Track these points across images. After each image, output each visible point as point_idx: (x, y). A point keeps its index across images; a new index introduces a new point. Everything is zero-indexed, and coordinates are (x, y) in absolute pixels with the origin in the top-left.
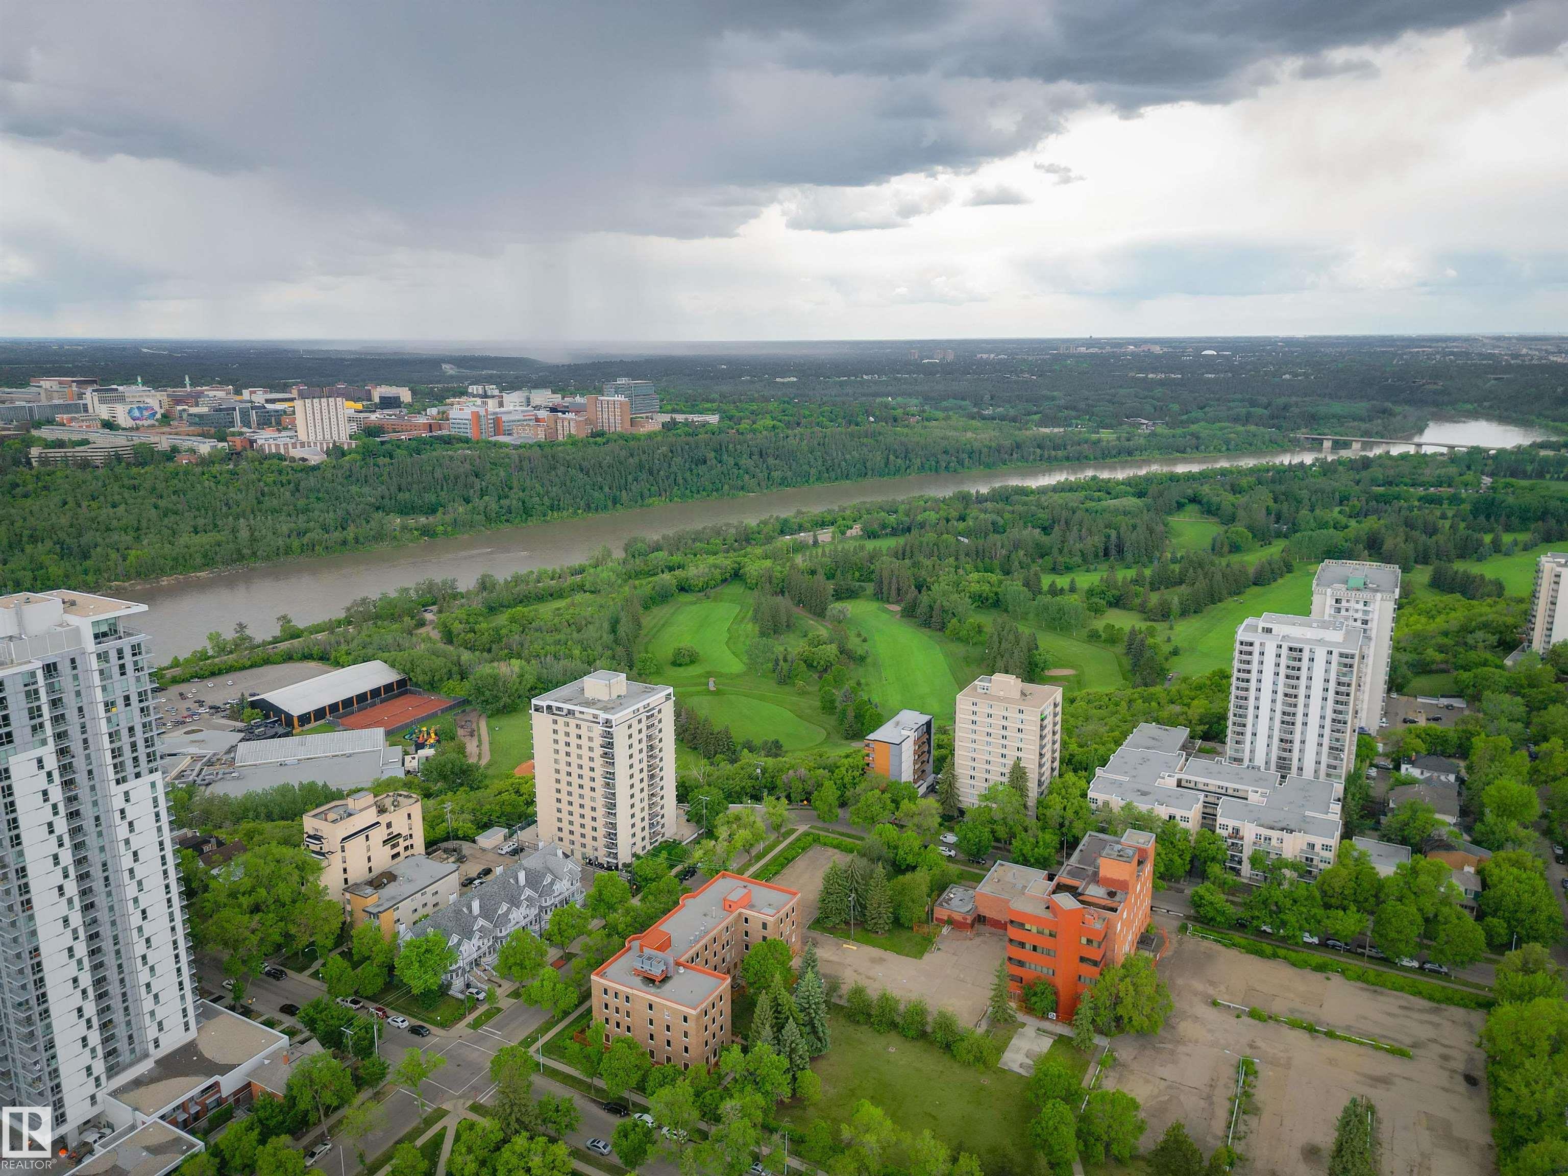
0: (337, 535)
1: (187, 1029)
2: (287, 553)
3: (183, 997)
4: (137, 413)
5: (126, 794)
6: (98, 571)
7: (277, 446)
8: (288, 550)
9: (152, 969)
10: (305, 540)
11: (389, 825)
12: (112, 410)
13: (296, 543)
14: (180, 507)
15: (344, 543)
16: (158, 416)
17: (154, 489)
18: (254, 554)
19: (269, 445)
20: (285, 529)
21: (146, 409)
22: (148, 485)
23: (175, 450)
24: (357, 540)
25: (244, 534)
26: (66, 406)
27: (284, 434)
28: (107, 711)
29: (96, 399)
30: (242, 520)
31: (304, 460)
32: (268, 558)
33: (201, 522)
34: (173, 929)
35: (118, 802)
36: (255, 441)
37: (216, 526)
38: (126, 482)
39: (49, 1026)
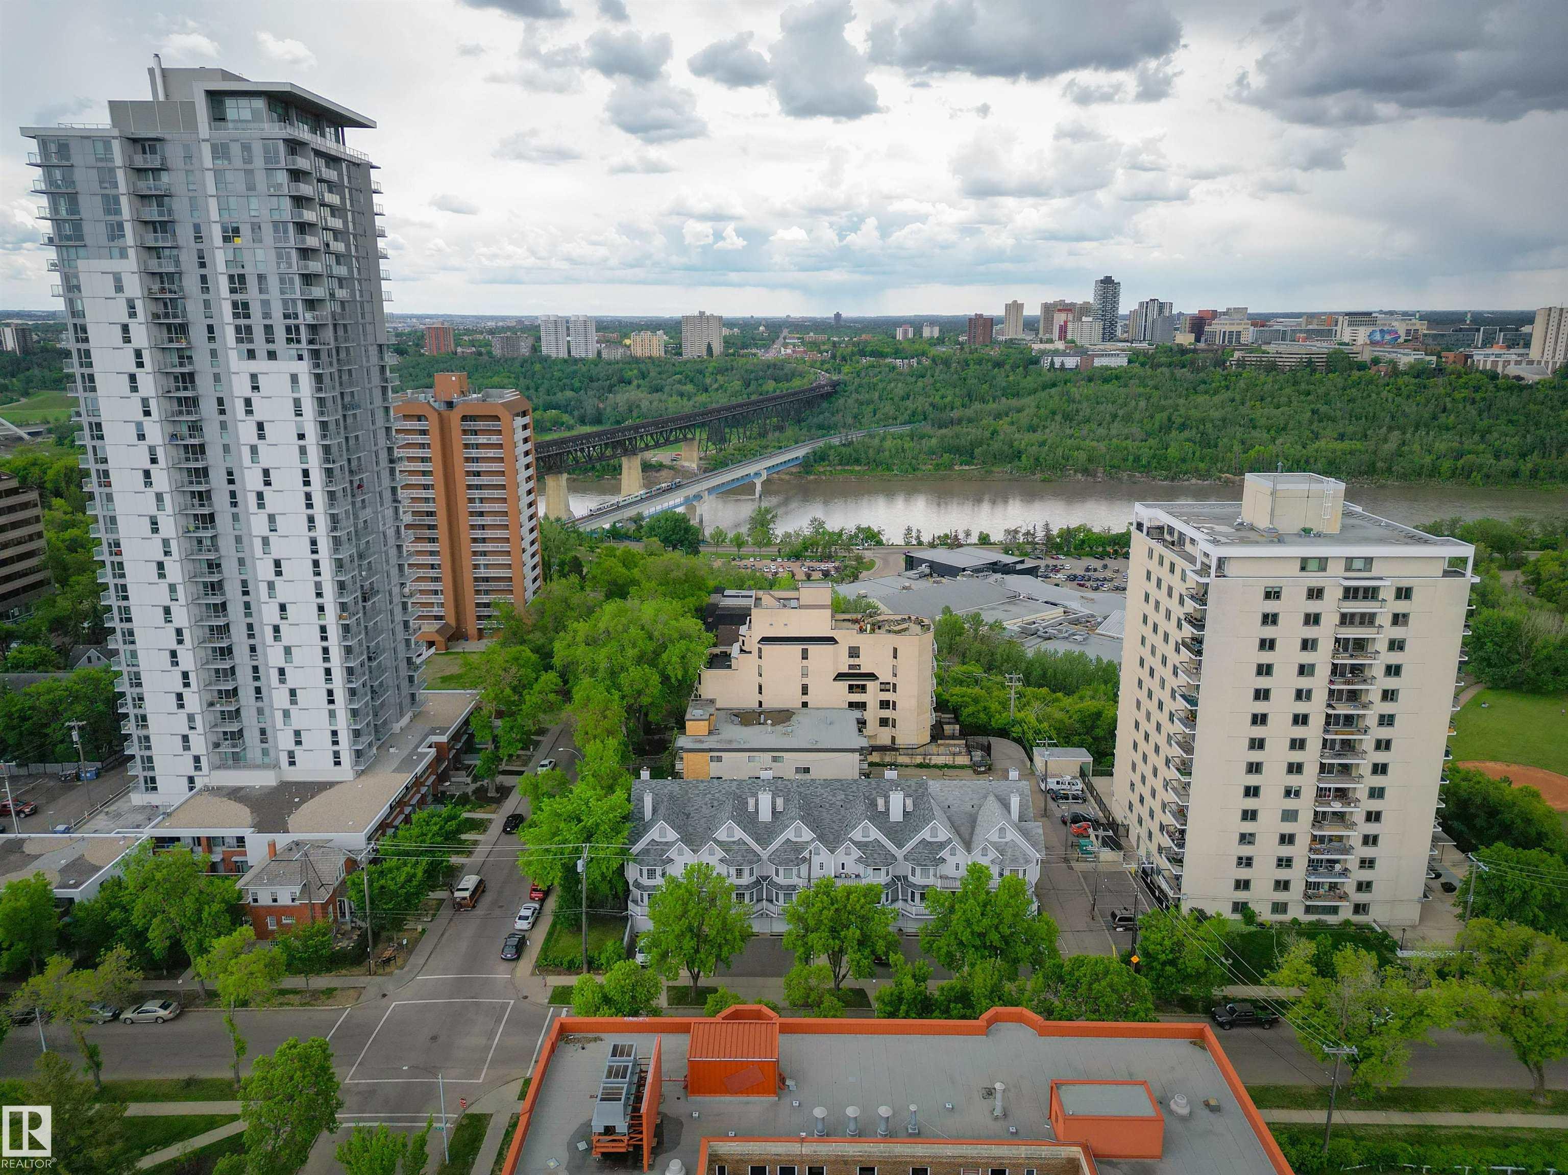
0: (1507, 463)
1: (338, 763)
2: (1430, 476)
3: (332, 714)
4: (1378, 337)
5: (254, 377)
6: (1214, 460)
7: (1495, 363)
8: (1434, 472)
9: (288, 650)
10: (1460, 463)
11: (854, 652)
12: (1354, 333)
13: (1446, 465)
14: (1339, 414)
15: (1515, 474)
16: (1401, 340)
17: (1327, 394)
18: (1389, 470)
19: (1485, 361)
20: (1441, 446)
21: (1389, 332)
22: (1321, 391)
23: (1376, 361)
24: (1534, 474)
25: (1390, 446)
26: (1318, 331)
27: (1512, 350)
28: (226, 239)
29: (1346, 323)
30: (1396, 433)
31: (1519, 378)
32: (1404, 476)
33: (1351, 429)
34: (321, 608)
35: (242, 387)
36: (1471, 356)
37: (1366, 436)
38: (1303, 386)
39: (134, 654)
